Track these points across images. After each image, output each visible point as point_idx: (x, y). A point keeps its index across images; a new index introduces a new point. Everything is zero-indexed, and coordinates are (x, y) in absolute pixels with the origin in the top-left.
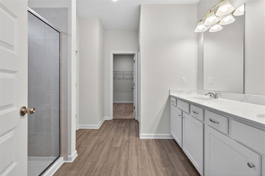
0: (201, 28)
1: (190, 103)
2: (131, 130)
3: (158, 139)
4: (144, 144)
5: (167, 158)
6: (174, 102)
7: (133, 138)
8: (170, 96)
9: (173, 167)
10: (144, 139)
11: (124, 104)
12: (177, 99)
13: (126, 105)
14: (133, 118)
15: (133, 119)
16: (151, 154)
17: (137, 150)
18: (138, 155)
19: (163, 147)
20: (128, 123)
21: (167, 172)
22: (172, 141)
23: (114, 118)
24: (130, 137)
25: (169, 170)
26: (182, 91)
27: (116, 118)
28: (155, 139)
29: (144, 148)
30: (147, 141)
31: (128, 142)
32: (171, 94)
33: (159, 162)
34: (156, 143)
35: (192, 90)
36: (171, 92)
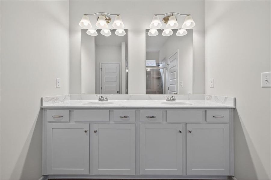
6: (61, 117)
8: (42, 109)
26: (57, 98)
35: (66, 95)
36: (44, 101)
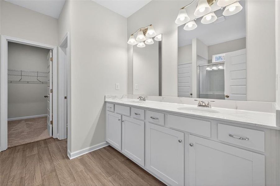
0: (132, 41)
1: (131, 107)
2: (51, 154)
3: (93, 151)
4: (78, 163)
5: (110, 166)
6: (111, 108)
7: (59, 163)
8: (105, 102)
9: (118, 172)
10: (77, 158)
11: (23, 122)
12: (115, 104)
13: (27, 122)
14: (48, 137)
15: (49, 139)
16: (91, 171)
17: (71, 174)
18: (75, 180)
19: (102, 157)
20: (43, 146)
21: (114, 180)
22: (108, 148)
23: (9, 146)
24: (55, 163)
25: (115, 176)
26: (116, 96)
27: (16, 145)
28: (90, 153)
29: (81, 167)
30: (81, 159)
31: (54, 170)
32: (107, 100)
33: (103, 174)
34: (93, 156)
35: (124, 95)
36: (107, 98)
